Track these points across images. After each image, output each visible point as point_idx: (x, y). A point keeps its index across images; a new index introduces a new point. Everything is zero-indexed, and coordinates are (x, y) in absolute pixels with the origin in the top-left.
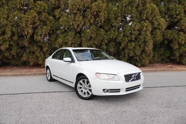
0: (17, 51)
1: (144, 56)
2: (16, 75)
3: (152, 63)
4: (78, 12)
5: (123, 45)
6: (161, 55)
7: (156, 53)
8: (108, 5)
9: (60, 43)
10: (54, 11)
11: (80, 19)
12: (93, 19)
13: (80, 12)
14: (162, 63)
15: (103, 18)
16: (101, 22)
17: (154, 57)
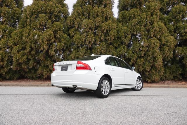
0: (33, 64)
1: (153, 71)
2: (32, 86)
3: (164, 80)
4: (90, 30)
5: (132, 61)
6: (173, 72)
7: (167, 70)
8: (118, 25)
9: (72, 58)
10: (68, 30)
11: (92, 36)
12: (103, 36)
13: (92, 30)
14: (175, 81)
15: (113, 37)
16: (111, 40)
17: (165, 73)
